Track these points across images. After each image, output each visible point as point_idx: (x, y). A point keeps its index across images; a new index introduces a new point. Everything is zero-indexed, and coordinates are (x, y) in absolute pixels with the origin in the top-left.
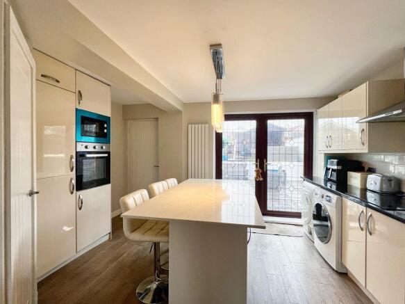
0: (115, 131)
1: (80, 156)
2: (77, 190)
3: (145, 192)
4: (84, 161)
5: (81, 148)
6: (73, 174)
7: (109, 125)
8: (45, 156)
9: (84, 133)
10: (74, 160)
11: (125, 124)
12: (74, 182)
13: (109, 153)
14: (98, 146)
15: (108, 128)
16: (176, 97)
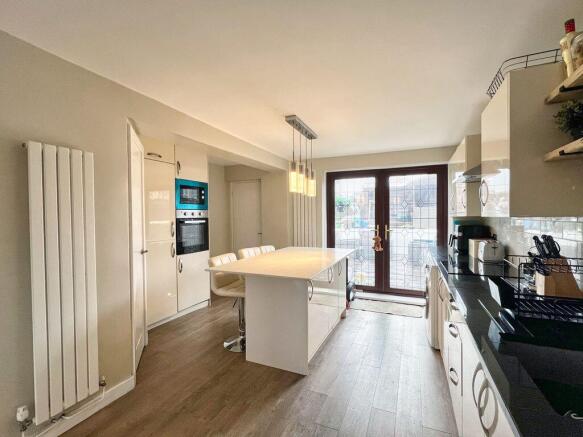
0: (213, 197)
1: (180, 222)
2: (178, 254)
3: (233, 256)
4: (184, 227)
5: (181, 216)
6: (174, 240)
7: (206, 192)
8: (151, 223)
9: (183, 200)
10: (174, 226)
11: (228, 187)
12: (175, 246)
13: (206, 219)
14: (196, 212)
15: (206, 195)
16: (276, 156)
